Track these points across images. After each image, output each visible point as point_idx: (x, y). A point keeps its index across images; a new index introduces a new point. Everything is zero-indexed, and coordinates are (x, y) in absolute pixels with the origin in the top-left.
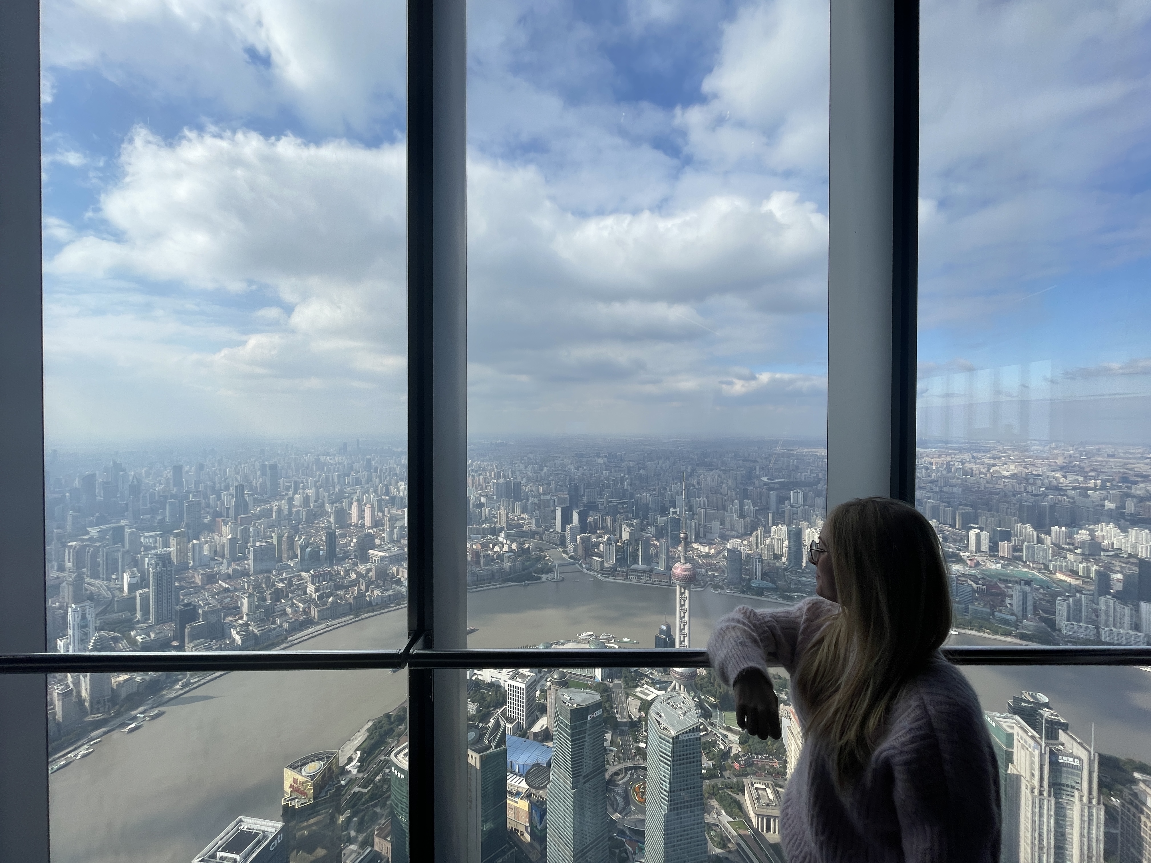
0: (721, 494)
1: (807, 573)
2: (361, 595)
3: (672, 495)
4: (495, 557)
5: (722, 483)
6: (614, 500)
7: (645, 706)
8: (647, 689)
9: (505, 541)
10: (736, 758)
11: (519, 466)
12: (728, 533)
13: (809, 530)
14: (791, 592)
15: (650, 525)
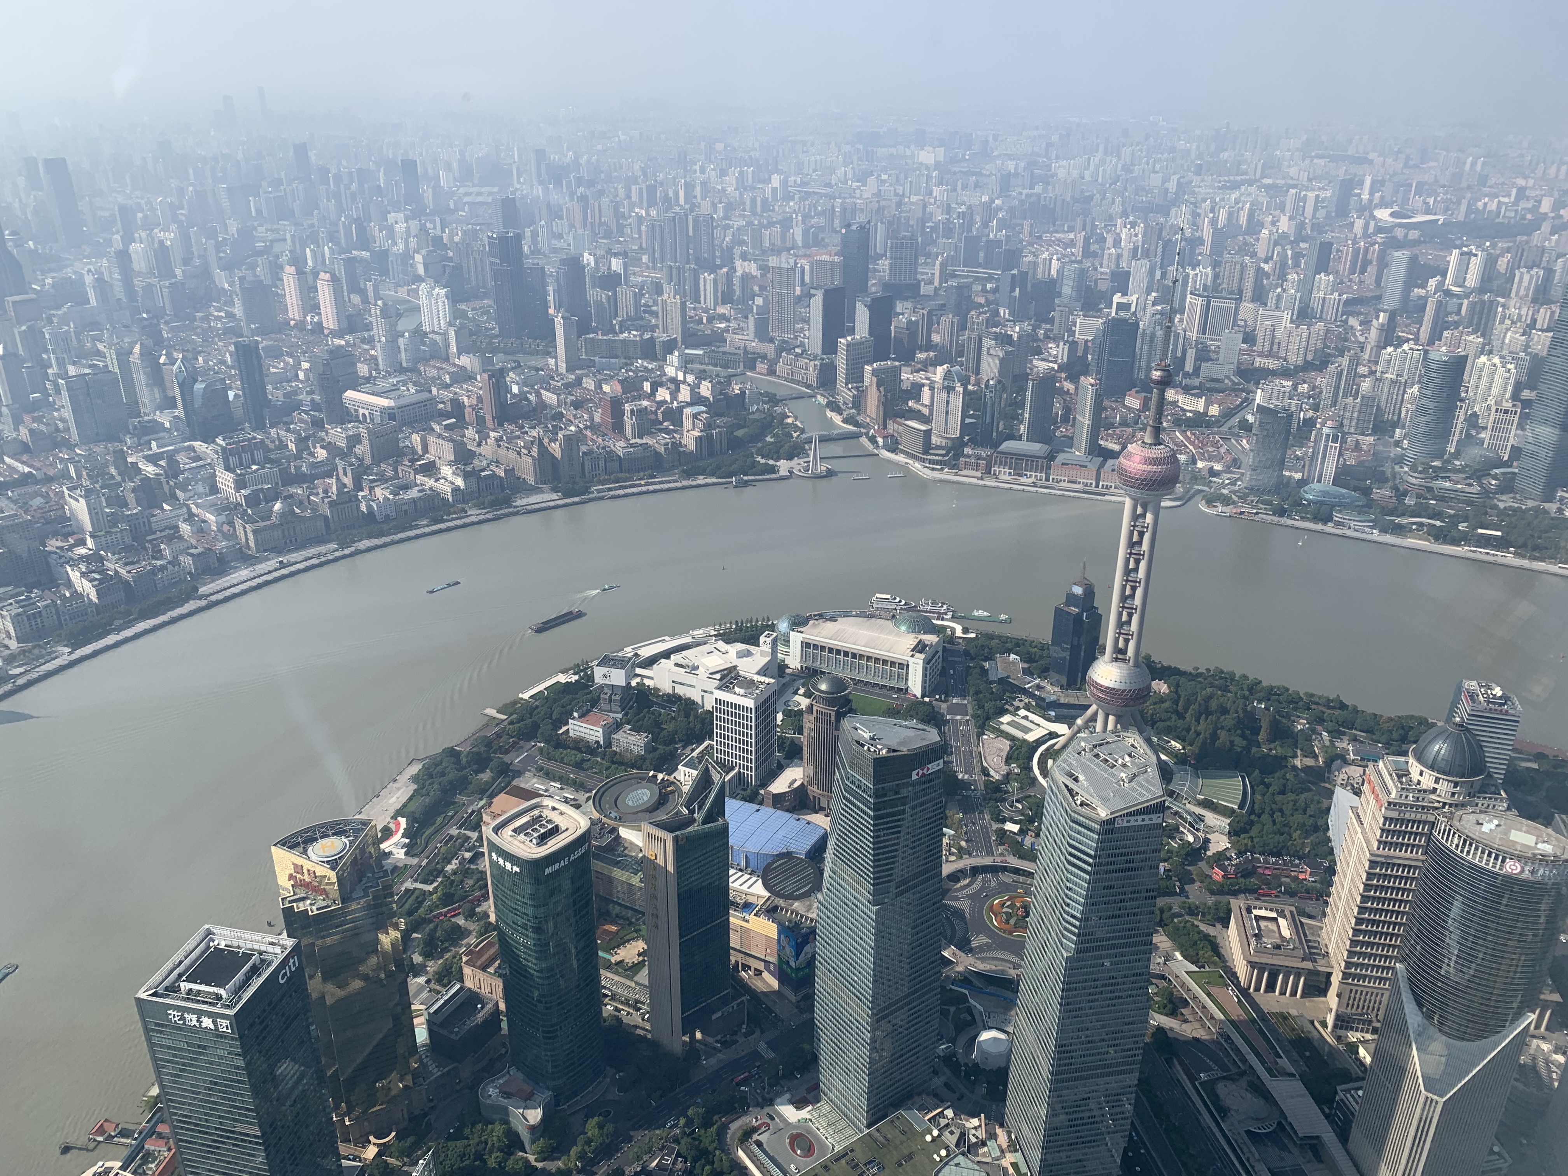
1: (1455, 470)
4: (660, 416)
7: (1022, 752)
8: (1026, 718)
9: (680, 376)
10: (1219, 859)
14: (1402, 515)
15: (1055, 340)
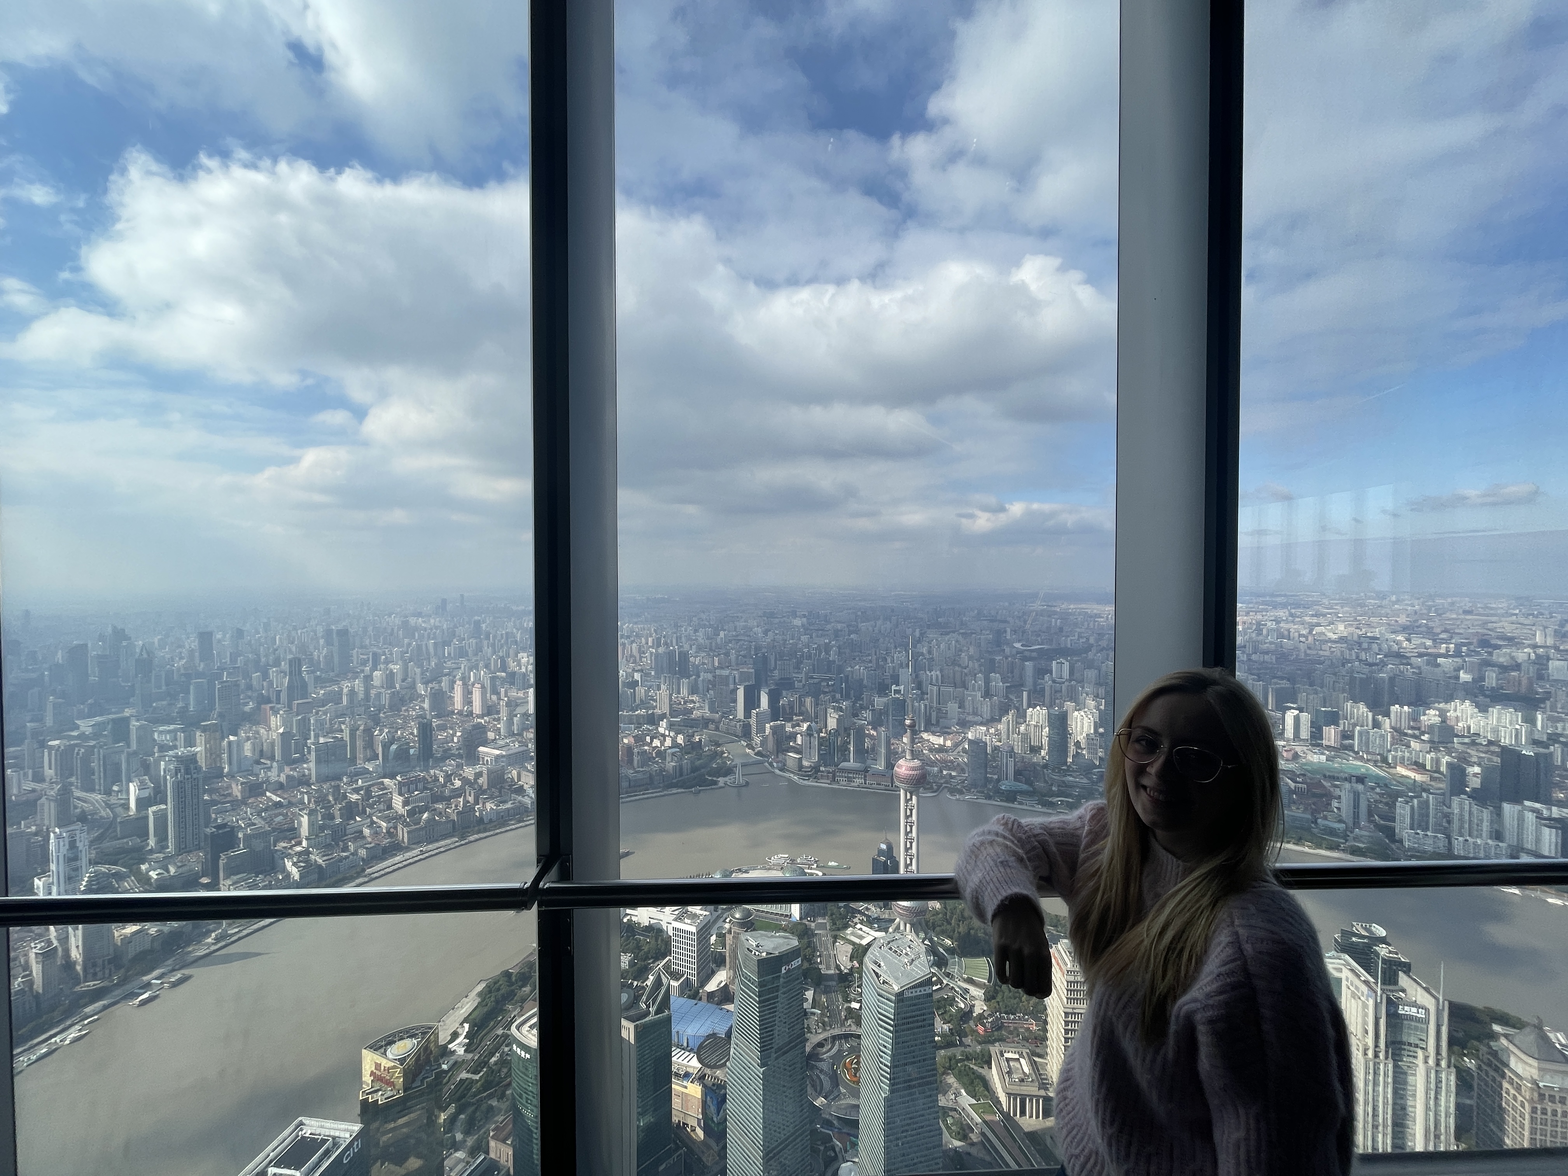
0: (959, 665)
1: (1073, 771)
2: (468, 810)
3: (894, 668)
4: (654, 755)
5: (961, 650)
6: (815, 676)
7: (860, 952)
8: (861, 929)
9: (667, 733)
10: (980, 1019)
11: (686, 631)
12: (970, 718)
13: (1076, 713)
14: (1052, 796)
15: (866, 709)
